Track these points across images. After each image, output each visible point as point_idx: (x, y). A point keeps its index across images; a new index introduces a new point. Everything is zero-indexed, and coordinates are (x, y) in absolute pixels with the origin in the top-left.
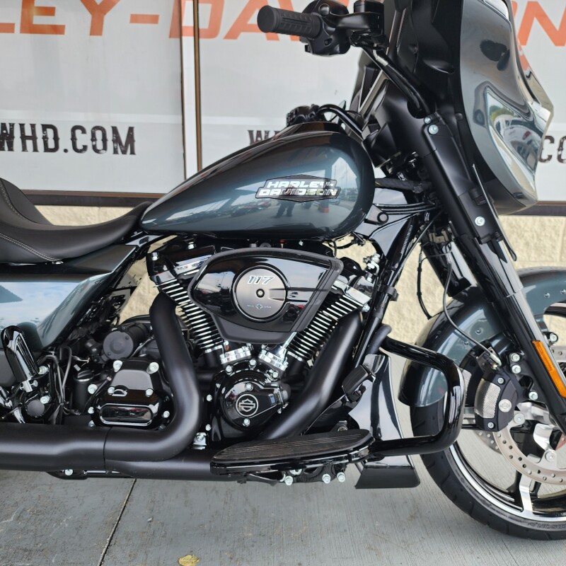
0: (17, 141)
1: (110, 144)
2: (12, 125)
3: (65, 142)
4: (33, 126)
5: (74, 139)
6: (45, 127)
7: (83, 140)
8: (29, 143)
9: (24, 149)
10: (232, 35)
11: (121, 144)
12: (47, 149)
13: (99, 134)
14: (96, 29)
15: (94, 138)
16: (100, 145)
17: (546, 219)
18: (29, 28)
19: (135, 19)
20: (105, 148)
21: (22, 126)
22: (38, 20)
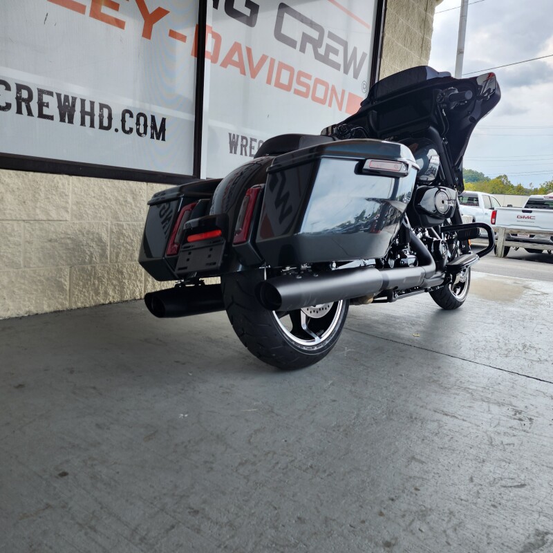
2: (74, 99)
13: (142, 119)
15: (138, 123)
20: (145, 133)
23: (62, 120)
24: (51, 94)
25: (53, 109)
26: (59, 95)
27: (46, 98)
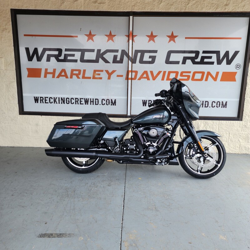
0: (89, 102)
1: (110, 103)
3: (100, 102)
4: (93, 99)
5: (102, 102)
6: (96, 99)
7: (104, 102)
8: (92, 103)
9: (91, 104)
10: (139, 79)
11: (113, 103)
12: (96, 104)
13: (108, 101)
14: (109, 78)
15: (107, 102)
16: (108, 103)
17: (214, 121)
18: (94, 78)
19: (118, 76)
20: (109, 104)
21: (91, 99)
22: (96, 76)
23: (86, 104)
24: (83, 99)
25: (83, 102)
26: (85, 99)
27: (82, 100)
